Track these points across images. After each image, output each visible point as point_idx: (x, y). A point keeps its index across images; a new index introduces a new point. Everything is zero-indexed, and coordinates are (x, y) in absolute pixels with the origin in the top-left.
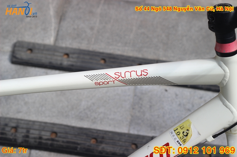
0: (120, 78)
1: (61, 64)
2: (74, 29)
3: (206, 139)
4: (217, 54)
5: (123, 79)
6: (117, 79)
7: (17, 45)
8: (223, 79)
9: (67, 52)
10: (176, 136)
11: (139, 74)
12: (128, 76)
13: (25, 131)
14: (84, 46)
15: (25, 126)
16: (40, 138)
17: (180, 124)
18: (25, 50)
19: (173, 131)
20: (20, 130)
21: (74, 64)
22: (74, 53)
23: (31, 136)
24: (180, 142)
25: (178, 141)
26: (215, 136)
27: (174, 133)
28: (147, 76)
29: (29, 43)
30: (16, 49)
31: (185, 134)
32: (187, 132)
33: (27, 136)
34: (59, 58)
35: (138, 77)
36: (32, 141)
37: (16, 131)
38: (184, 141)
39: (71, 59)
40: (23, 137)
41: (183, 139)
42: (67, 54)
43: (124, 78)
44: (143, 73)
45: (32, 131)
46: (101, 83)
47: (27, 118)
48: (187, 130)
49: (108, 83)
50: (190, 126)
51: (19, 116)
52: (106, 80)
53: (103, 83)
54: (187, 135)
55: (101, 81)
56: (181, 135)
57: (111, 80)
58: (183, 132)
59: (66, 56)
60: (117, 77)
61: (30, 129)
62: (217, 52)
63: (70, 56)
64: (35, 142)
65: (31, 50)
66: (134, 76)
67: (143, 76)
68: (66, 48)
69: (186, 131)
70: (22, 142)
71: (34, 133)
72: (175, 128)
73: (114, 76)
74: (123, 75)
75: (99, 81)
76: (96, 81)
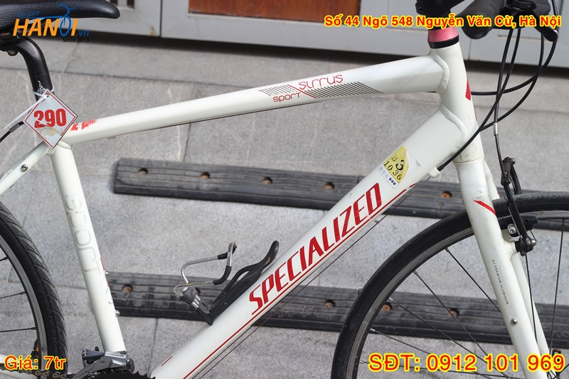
0: (307, 89)
1: (198, 189)
2: (215, 137)
3: (428, 174)
4: (431, 47)
5: (310, 89)
6: (303, 91)
7: (121, 163)
8: (442, 80)
9: (206, 170)
10: (387, 172)
11: (331, 81)
12: (317, 86)
13: (146, 289)
14: (233, 161)
15: (145, 282)
16: (173, 298)
17: (392, 155)
18: (135, 170)
19: (383, 166)
20: (137, 288)
21: (219, 186)
22: (217, 172)
23: (156, 295)
24: (393, 179)
25: (390, 179)
26: (440, 168)
27: (384, 169)
28: (342, 83)
29: (141, 161)
30: (119, 169)
31: (399, 167)
32: (402, 163)
33: (151, 297)
34: (194, 179)
35: (329, 86)
36: (159, 303)
37: (131, 290)
38: (399, 178)
39: (214, 180)
40: (144, 297)
41: (398, 175)
42: (207, 174)
43: (313, 89)
44: (336, 79)
45: (157, 289)
46: (282, 98)
47: (147, 271)
48: (402, 161)
49: (291, 97)
50: (405, 154)
51: (135, 270)
52: (288, 93)
53: (285, 98)
54: (402, 169)
55: (282, 94)
56: (394, 169)
57: (295, 92)
58: (397, 165)
59: (204, 177)
60: (303, 87)
61: (155, 285)
62: (430, 43)
63: (212, 175)
64: (166, 304)
65: (145, 170)
66: (325, 84)
67: (337, 84)
68: (204, 165)
69: (400, 163)
70: (143, 306)
71: (161, 292)
72: (385, 162)
73: (298, 87)
74: (310, 85)
75: (278, 96)
76: (275, 96)
